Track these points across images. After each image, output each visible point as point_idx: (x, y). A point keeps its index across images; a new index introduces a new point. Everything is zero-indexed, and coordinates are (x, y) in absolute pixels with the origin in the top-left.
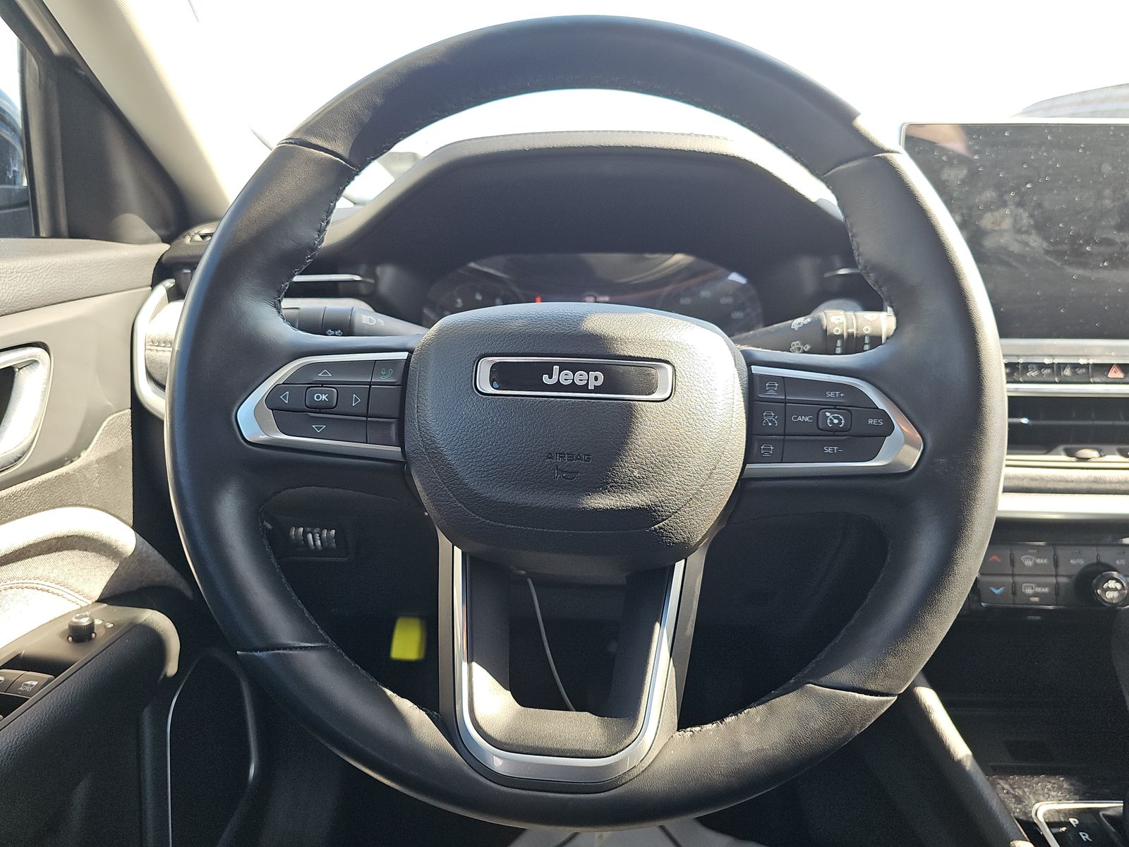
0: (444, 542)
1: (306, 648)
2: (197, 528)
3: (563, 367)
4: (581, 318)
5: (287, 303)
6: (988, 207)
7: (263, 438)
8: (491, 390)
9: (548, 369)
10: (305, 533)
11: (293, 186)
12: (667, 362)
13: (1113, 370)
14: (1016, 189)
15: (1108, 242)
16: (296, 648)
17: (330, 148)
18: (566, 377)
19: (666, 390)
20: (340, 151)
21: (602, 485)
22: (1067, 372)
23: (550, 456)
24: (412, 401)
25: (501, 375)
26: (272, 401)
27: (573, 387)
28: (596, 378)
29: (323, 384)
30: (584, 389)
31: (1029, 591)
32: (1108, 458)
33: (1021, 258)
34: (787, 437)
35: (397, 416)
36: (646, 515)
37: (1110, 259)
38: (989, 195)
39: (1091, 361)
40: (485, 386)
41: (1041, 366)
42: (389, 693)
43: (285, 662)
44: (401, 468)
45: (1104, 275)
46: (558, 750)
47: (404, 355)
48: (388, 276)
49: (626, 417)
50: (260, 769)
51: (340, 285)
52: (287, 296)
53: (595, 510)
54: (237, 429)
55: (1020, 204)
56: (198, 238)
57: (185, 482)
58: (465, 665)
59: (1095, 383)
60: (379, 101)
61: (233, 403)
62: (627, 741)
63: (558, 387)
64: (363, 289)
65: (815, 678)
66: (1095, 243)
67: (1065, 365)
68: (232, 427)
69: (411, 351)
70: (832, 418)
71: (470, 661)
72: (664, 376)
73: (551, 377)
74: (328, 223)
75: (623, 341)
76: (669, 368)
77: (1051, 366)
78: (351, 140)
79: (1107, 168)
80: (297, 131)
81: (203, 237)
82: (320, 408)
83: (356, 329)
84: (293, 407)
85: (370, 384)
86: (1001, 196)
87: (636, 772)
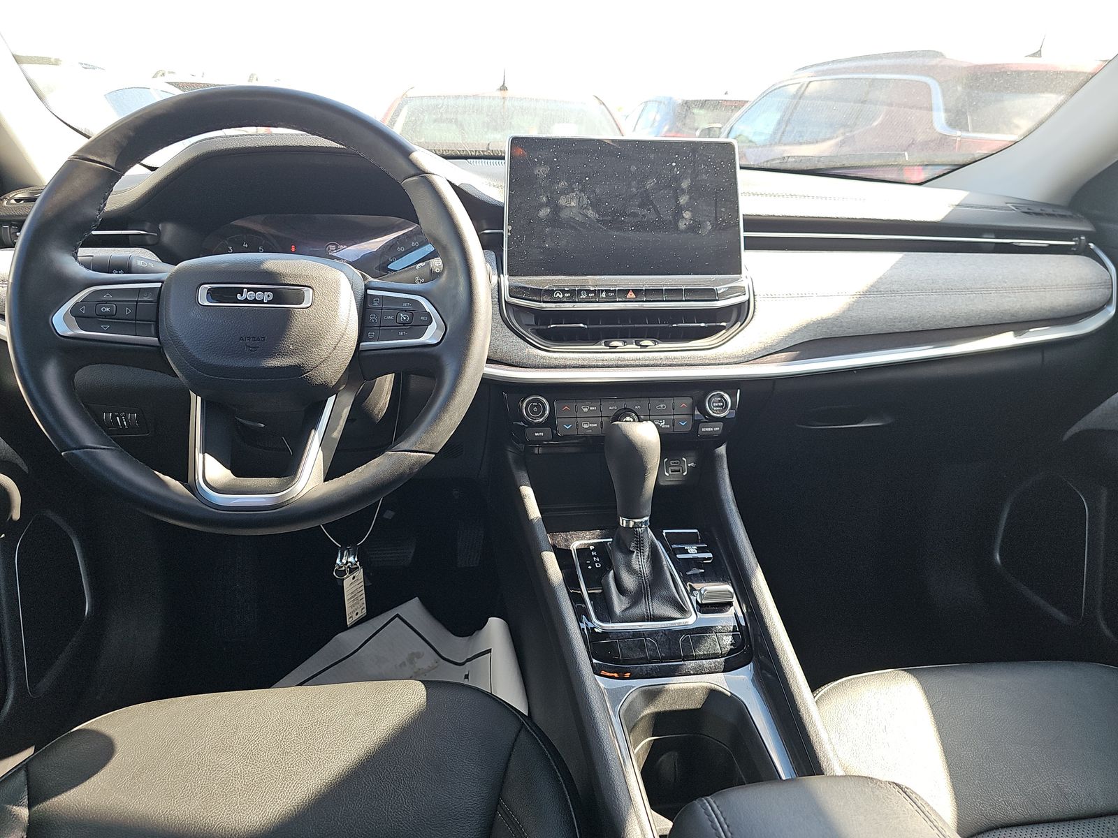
0: (193, 395)
1: (104, 449)
2: (31, 385)
3: (249, 290)
4: (261, 262)
5: (83, 252)
6: (564, 192)
7: (69, 333)
8: (207, 303)
9: (241, 291)
10: (114, 417)
11: (80, 184)
12: (310, 287)
13: (631, 292)
14: (580, 182)
15: (635, 215)
16: (98, 448)
17: (102, 161)
18: (250, 296)
19: (309, 302)
20: (109, 162)
21: (271, 355)
22: (604, 295)
23: (241, 338)
24: (163, 311)
25: (212, 294)
26: (74, 311)
27: (255, 301)
28: (268, 296)
29: (107, 302)
30: (262, 302)
31: (586, 426)
32: (628, 346)
33: (582, 224)
34: (381, 328)
35: (155, 320)
36: (298, 370)
37: (636, 226)
38: (563, 184)
39: (617, 289)
40: (204, 302)
41: (588, 291)
42: (157, 473)
43: (94, 458)
44: (158, 351)
45: (630, 235)
46: (251, 492)
47: (159, 285)
48: (169, 231)
49: (287, 317)
50: (91, 607)
51: (130, 236)
52: (82, 246)
53: (269, 368)
54: (52, 328)
55: (582, 191)
56: (13, 201)
57: (22, 359)
58: (201, 455)
59: (619, 302)
60: (131, 134)
61: (49, 314)
62: (290, 485)
63: (246, 301)
64: (149, 241)
65: (390, 450)
66: (626, 215)
67: (603, 291)
68: (50, 328)
69: (163, 282)
70: (403, 317)
71: (203, 454)
72: (308, 294)
73: (242, 296)
74: (105, 205)
75: (285, 275)
76: (311, 290)
77: (594, 291)
78: (116, 156)
79: (633, 168)
80: (80, 151)
81: (18, 200)
82: (106, 316)
83: (133, 269)
84: (86, 315)
85: (137, 302)
86: (570, 185)
87: (294, 500)
